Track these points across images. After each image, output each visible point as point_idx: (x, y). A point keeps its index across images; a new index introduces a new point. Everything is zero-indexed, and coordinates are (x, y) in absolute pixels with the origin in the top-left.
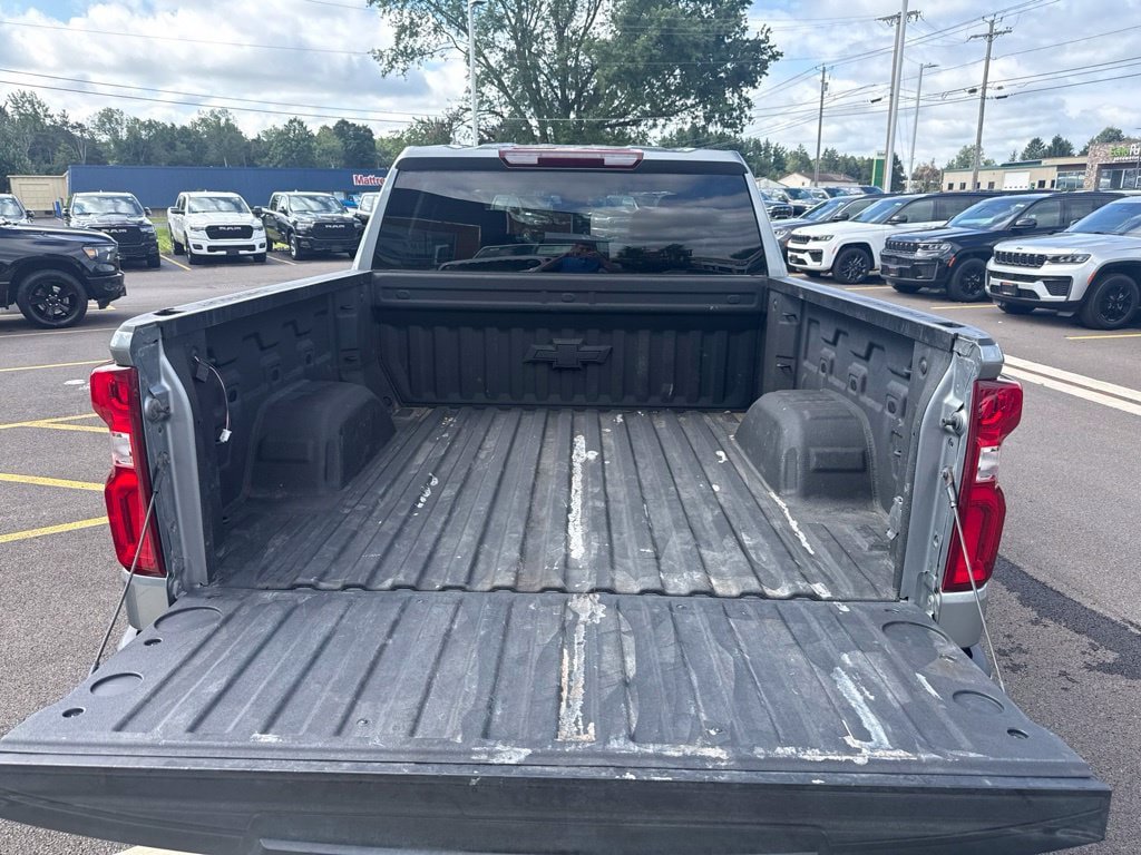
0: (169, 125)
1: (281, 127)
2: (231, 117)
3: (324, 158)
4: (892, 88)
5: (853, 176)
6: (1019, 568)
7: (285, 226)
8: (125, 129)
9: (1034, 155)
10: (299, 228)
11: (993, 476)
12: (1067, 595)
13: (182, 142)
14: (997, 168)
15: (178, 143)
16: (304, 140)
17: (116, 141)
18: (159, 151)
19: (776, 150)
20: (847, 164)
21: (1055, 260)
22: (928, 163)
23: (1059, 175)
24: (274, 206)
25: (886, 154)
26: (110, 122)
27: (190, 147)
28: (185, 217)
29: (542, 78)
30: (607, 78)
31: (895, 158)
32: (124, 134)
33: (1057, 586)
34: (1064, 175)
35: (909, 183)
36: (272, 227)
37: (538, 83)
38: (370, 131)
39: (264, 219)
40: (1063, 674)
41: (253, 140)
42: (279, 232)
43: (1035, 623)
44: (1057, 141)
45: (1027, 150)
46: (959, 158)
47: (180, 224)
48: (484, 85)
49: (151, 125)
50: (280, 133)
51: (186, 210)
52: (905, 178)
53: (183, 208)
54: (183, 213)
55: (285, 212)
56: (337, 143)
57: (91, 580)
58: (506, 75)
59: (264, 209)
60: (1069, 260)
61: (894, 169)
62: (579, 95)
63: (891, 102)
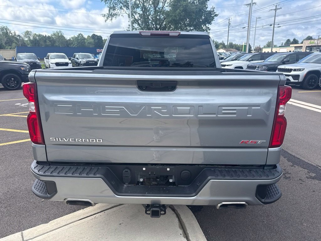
0: (45, 36)
1: (76, 36)
2: (62, 33)
3: (88, 45)
4: (248, 24)
5: (237, 50)
6: (287, 152)
7: (78, 63)
8: (32, 37)
9: (288, 43)
10: (82, 63)
11: (283, 114)
12: (301, 159)
13: (48, 40)
14: (278, 47)
15: (47, 40)
16: (83, 40)
17: (30, 40)
18: (42, 43)
19: (216, 42)
20: (236, 46)
21: (295, 70)
22: (258, 46)
23: (295, 49)
24: (74, 57)
25: (247, 43)
26: (28, 34)
27: (50, 41)
28: (49, 60)
29: (150, 21)
30: (168, 22)
31: (249, 45)
32: (32, 38)
33: (298, 156)
34: (297, 49)
35: (253, 52)
36: (74, 63)
37: (149, 23)
38: (101, 37)
39: (71, 61)
40: (300, 179)
41: (68, 40)
42: (76, 64)
43: (292, 166)
44: (294, 40)
45: (286, 42)
46: (267, 45)
47: (48, 62)
48: (133, 24)
49: (39, 35)
50: (76, 38)
51: (50, 58)
52: (252, 50)
53: (49, 58)
54: (49, 59)
55: (78, 59)
56: (92, 40)
57: (23, 156)
58: (140, 21)
59: (72, 58)
60: (299, 70)
61: (249, 48)
62: (160, 26)
63: (248, 28)
